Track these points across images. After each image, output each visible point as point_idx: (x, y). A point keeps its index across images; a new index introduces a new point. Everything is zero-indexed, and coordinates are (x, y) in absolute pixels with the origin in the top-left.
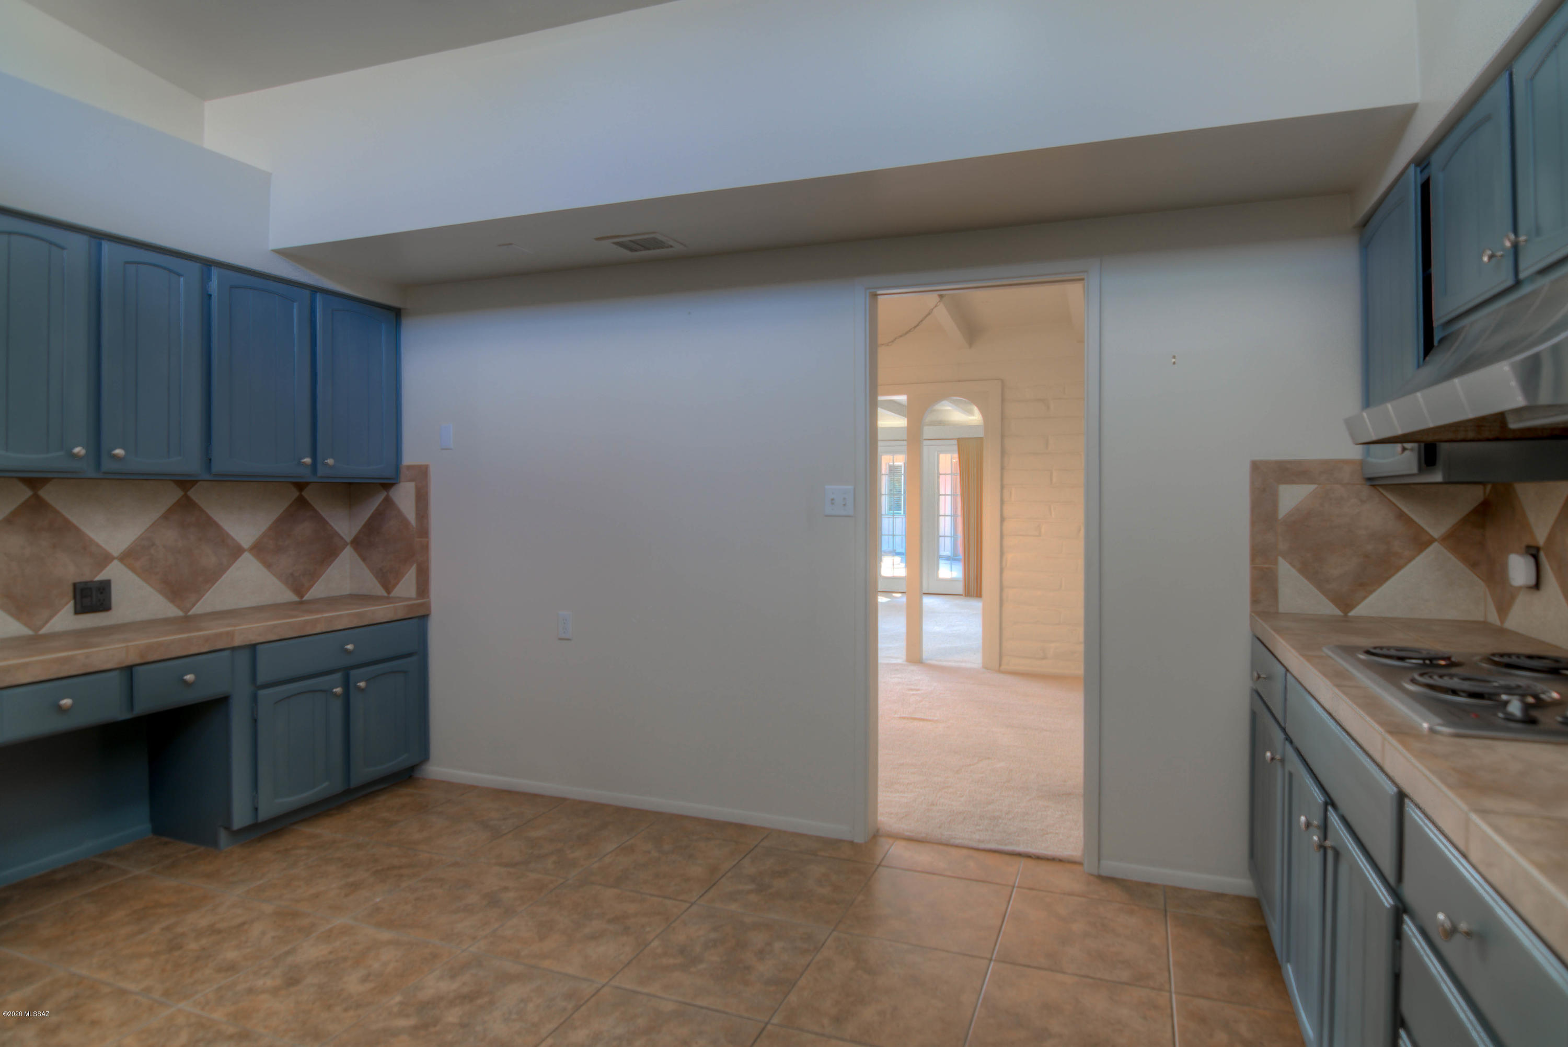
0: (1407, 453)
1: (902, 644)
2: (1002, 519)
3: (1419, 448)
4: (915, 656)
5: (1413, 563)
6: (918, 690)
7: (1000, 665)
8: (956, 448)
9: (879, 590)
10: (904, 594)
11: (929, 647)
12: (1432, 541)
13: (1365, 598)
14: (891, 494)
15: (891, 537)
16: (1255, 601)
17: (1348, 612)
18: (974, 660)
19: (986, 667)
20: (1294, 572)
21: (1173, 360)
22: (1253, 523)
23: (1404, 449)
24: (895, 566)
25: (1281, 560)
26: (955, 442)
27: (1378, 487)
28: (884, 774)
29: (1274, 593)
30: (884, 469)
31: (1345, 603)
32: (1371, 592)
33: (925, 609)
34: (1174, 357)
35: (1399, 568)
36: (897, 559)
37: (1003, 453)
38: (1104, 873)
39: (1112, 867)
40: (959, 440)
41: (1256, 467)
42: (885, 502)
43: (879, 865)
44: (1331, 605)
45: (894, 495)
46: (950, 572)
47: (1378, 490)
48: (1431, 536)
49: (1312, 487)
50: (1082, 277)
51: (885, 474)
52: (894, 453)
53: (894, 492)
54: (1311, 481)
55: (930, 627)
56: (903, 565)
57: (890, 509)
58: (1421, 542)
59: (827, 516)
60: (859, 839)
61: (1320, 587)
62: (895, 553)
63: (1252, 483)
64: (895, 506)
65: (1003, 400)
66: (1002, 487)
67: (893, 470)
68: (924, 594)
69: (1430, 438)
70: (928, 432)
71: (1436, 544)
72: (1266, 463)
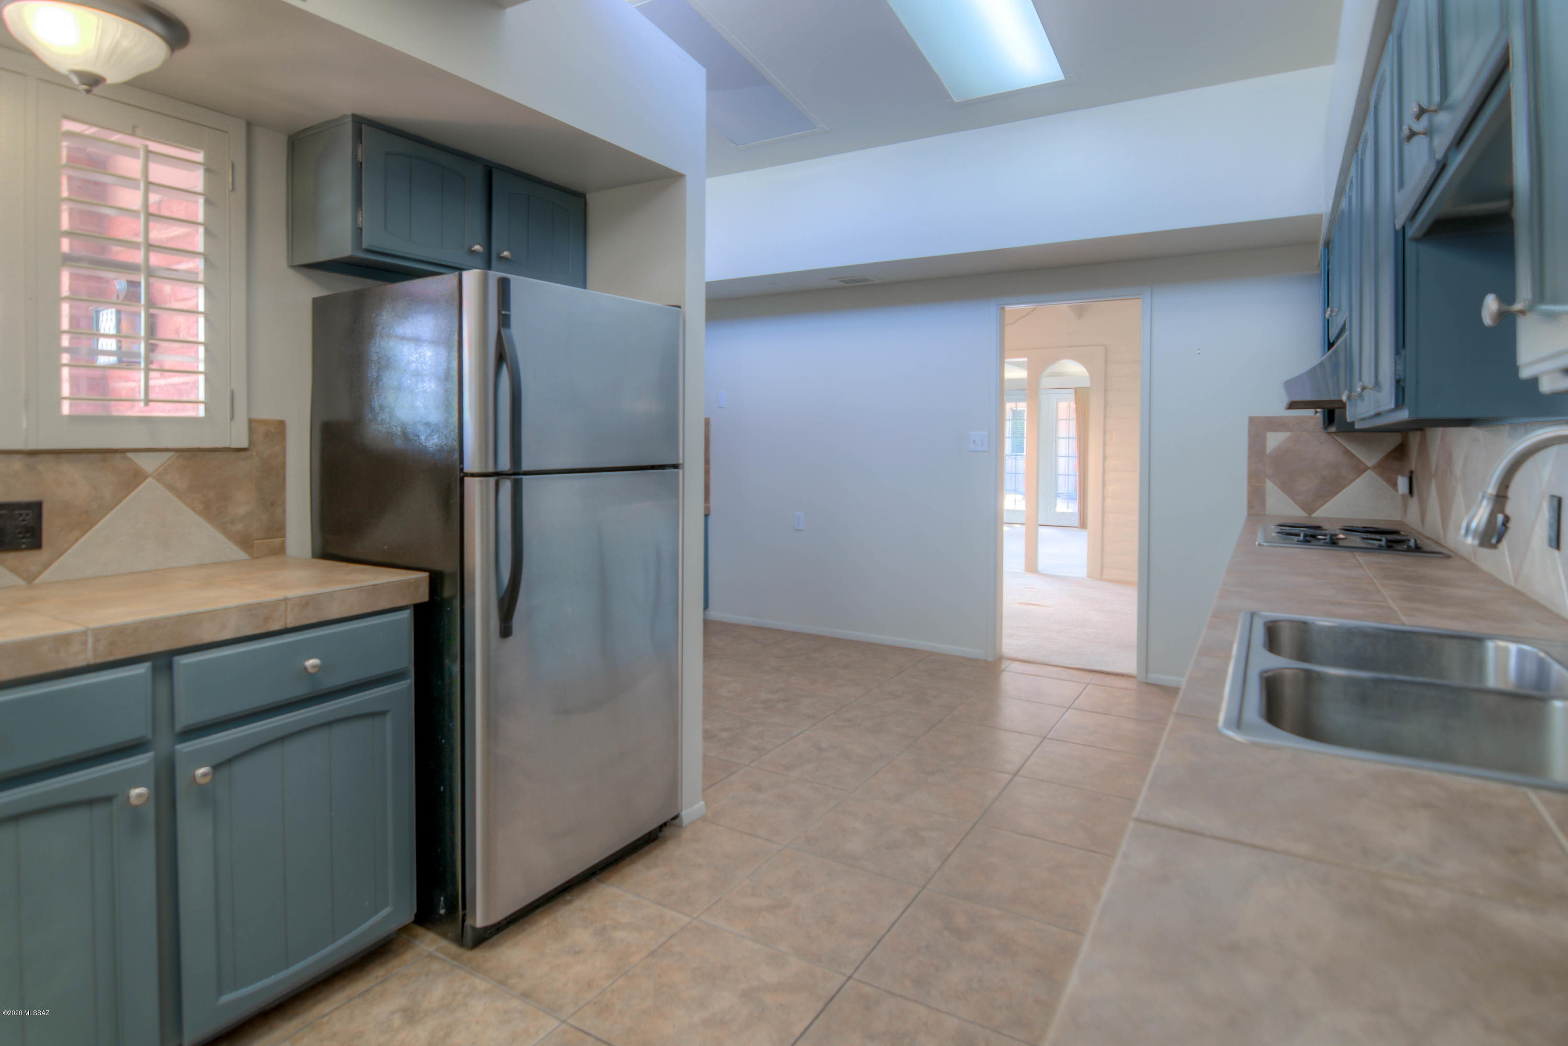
0: (1318, 415)
1: (1022, 560)
2: (1105, 458)
3: (1324, 412)
4: (1031, 566)
5: (1354, 483)
6: (1033, 588)
7: (1102, 575)
8: (1073, 396)
9: (1005, 521)
10: (1024, 526)
11: (1043, 563)
12: (1367, 468)
13: (1322, 505)
14: (1014, 437)
15: (1013, 475)
16: (1250, 507)
17: (1311, 514)
18: (1081, 571)
19: (1090, 576)
20: (1276, 488)
21: (1199, 352)
22: (1249, 457)
23: (1316, 412)
24: (1017, 503)
25: (1268, 481)
26: (1072, 391)
27: (1332, 434)
28: (1005, 631)
29: (1263, 502)
30: (1008, 414)
31: (1309, 508)
32: (1327, 501)
33: (1040, 535)
34: (1199, 350)
35: (1345, 487)
36: (1019, 497)
37: (1106, 404)
38: (1149, 681)
39: (1155, 677)
40: (1076, 389)
41: (1252, 420)
42: (1008, 444)
43: (1003, 670)
44: (1300, 510)
45: (1016, 437)
46: (1066, 508)
47: (1332, 437)
48: (1367, 466)
49: (1288, 434)
50: (1140, 297)
51: (1008, 420)
52: (1017, 401)
53: (1017, 435)
54: (1288, 430)
55: (1044, 550)
56: (1024, 502)
57: (1013, 451)
58: (1360, 470)
59: (971, 451)
60: (990, 659)
61: (1293, 498)
62: (1016, 491)
63: (1249, 431)
64: (1018, 448)
65: (1106, 362)
66: (1105, 432)
67: (1016, 413)
68: (1040, 525)
69: (1330, 406)
70: (1046, 382)
71: (1369, 472)
72: (1258, 418)
